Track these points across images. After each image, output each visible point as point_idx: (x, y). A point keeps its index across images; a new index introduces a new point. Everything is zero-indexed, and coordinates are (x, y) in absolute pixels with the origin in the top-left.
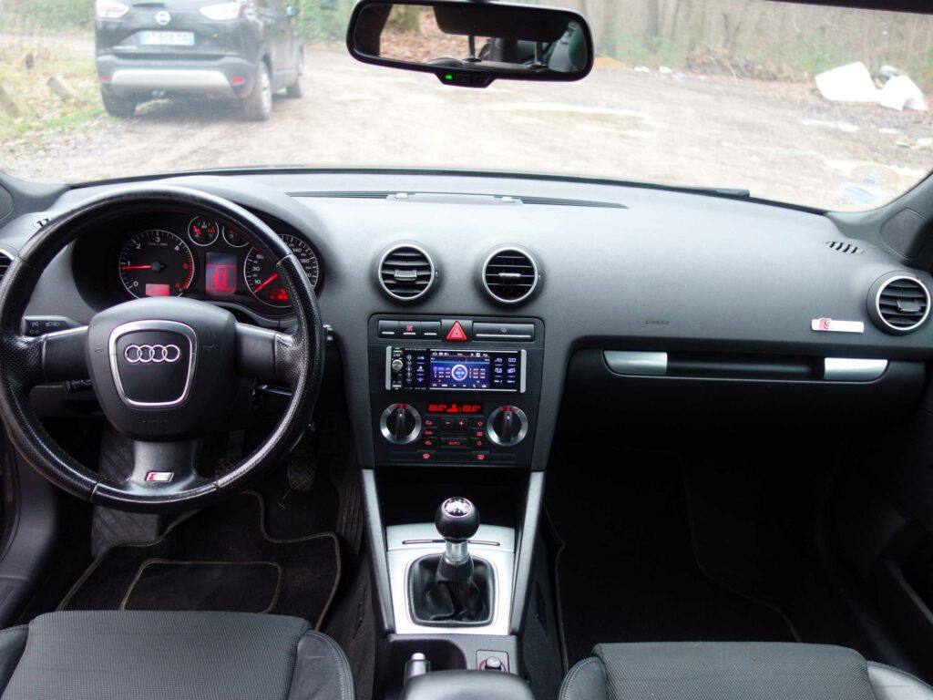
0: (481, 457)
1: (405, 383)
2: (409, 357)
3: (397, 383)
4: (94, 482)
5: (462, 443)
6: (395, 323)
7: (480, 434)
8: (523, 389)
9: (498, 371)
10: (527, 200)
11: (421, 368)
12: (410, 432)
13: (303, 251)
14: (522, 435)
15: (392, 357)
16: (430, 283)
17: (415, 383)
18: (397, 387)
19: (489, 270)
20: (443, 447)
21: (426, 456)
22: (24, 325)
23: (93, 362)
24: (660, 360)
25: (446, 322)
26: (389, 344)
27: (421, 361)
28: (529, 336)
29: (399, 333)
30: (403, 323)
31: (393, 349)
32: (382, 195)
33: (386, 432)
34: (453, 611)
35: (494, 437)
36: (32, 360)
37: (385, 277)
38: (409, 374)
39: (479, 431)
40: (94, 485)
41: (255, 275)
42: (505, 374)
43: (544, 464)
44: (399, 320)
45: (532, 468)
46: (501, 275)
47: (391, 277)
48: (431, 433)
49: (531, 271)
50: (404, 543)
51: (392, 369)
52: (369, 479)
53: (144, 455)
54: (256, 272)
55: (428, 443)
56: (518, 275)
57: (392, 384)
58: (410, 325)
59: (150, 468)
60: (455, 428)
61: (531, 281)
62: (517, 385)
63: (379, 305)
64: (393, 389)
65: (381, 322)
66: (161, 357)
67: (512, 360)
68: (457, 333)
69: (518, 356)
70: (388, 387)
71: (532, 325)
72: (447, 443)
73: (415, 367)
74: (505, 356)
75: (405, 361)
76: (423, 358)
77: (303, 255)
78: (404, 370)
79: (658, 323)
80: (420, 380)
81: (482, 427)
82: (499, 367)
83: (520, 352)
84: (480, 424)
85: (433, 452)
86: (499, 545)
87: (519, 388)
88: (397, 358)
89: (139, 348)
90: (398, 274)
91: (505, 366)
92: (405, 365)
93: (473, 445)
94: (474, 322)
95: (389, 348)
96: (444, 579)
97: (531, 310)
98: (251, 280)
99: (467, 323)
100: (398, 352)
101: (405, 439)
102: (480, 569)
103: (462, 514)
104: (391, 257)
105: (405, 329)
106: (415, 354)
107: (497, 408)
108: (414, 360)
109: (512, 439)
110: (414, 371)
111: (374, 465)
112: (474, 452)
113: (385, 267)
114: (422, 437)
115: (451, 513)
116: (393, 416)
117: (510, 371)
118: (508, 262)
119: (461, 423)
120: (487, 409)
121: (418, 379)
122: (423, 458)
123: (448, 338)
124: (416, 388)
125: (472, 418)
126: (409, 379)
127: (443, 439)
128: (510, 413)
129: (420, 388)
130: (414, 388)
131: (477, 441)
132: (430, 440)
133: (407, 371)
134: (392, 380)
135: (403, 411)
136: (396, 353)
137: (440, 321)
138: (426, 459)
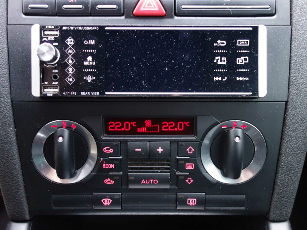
1: (63, 87)
2: (70, 41)
3: (50, 86)
5: (162, 181)
7: (190, 166)
8: (262, 92)
9: (221, 61)
11: (90, 58)
15: (42, 42)
18: (50, 92)
21: (107, 202)
27: (89, 47)
28: (267, 7)
29: (56, 6)
31: (43, 29)
38: (70, 70)
42: (231, 66)
48: (112, 166)
51: (42, 63)
55: (108, 181)
57: (42, 87)
64: (43, 96)
67: (243, 42)
68: (149, 4)
69: (253, 34)
70: (36, 92)
72: (137, 181)
73: (80, 57)
75: (62, 47)
76: (93, 42)
78: (62, 65)
80: (89, 79)
81: (194, 155)
82: (221, 55)
84: (190, 150)
85: (118, 195)
87: (255, 91)
91: (232, 52)
92: (64, 56)
95: (35, 31)
100: (51, 33)
106: (80, 35)
107: (218, 124)
108: (78, 45)
110: (79, 66)
111: (28, 217)
112: (181, 194)
114: (99, 172)
116: (51, 140)
117: (240, 61)
119: (160, 150)
120: (201, 126)
121: (85, 78)
122: (102, 204)
123: (134, 12)
124: (82, 93)
125: (177, 142)
126: (70, 77)
127: (132, 175)
128: (240, 132)
129: (89, 93)
130: (78, 93)
131: (186, 177)
132: (112, 177)
133: (67, 65)
134: (42, 80)
135: (66, 133)
136: (48, 35)
138: (107, 206)
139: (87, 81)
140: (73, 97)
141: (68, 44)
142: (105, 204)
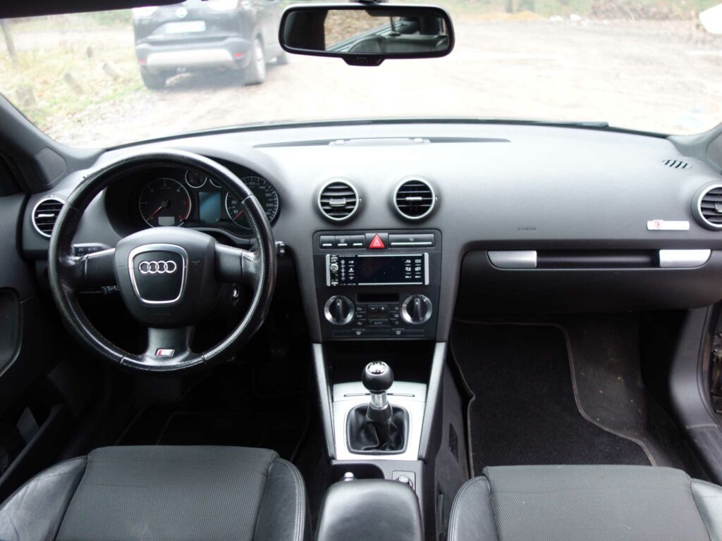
0: (398, 333)
1: (340, 281)
2: (343, 262)
3: (335, 281)
4: (121, 356)
5: (384, 323)
6: (332, 238)
7: (397, 316)
8: (427, 282)
9: (408, 269)
10: (433, 140)
11: (351, 269)
12: (346, 316)
13: (267, 188)
14: (428, 316)
15: (331, 262)
16: (356, 208)
17: (348, 280)
18: (335, 283)
19: (399, 195)
20: (370, 326)
21: (359, 333)
22: (73, 250)
23: (118, 274)
24: (531, 257)
25: (369, 235)
26: (328, 253)
27: (351, 264)
28: (430, 243)
29: (335, 245)
30: (337, 237)
31: (331, 257)
32: (326, 143)
33: (329, 316)
34: (379, 443)
35: (407, 317)
36: (78, 273)
37: (323, 204)
38: (343, 274)
39: (396, 313)
40: (121, 358)
41: (234, 207)
42: (413, 272)
43: (446, 336)
44: (335, 235)
45: (437, 339)
46: (408, 199)
47: (327, 204)
48: (361, 316)
49: (430, 195)
50: (345, 396)
51: (331, 271)
52: (318, 351)
53: (155, 337)
54: (234, 205)
55: (359, 323)
56: (420, 198)
57: (331, 281)
58: (343, 238)
59: (158, 347)
60: (379, 311)
61: (430, 202)
62: (422, 279)
63: (320, 225)
64: (332, 286)
65: (322, 237)
66: (163, 270)
67: (418, 261)
68: (377, 243)
69: (422, 258)
70: (328, 284)
71: (432, 235)
72: (373, 323)
73: (347, 268)
74: (413, 259)
75: (340, 264)
76: (352, 262)
77: (267, 190)
78: (339, 272)
79: (527, 229)
80: (351, 278)
81: (398, 311)
82: (409, 267)
83: (423, 255)
84: (397, 308)
85: (364, 330)
86: (414, 396)
87: (423, 281)
88: (334, 263)
89: (148, 263)
90: (332, 202)
91: (413, 265)
92: (340, 268)
93: (392, 324)
94: (389, 234)
95: (328, 256)
96: (370, 420)
97: (431, 224)
98: (231, 211)
99: (384, 235)
100: (335, 258)
101: (343, 321)
102: (399, 414)
103: (380, 373)
104: (326, 190)
105: (339, 242)
106: (347, 259)
107: (408, 296)
108: (347, 264)
109: (421, 319)
110: (347, 272)
111: (321, 340)
112: (393, 329)
113: (323, 197)
114: (355, 319)
115: (373, 373)
116: (334, 304)
117: (417, 269)
118: (413, 189)
119: (383, 308)
120: (401, 297)
122: (356, 334)
123: (370, 246)
124: (348, 284)
125: (391, 305)
126: (343, 277)
127: (370, 320)
128: (419, 300)
129: (351, 284)
131: (395, 321)
132: (361, 321)
133: (341, 272)
134: (331, 279)
135: (341, 301)
136: (333, 259)
137: (364, 234)
138: (359, 335)
140: (345, 287)
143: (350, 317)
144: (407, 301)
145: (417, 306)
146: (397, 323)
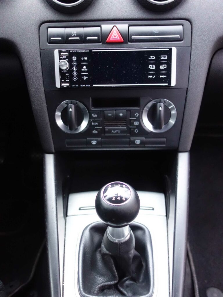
0: (138, 142)
1: (72, 82)
2: (74, 58)
3: (65, 82)
5: (123, 131)
6: (61, 31)
7: (136, 123)
8: (173, 83)
9: (152, 67)
11: (85, 67)
12: (79, 123)
14: (172, 122)
15: (60, 59)
17: (80, 81)
18: (65, 85)
20: (106, 135)
21: (94, 143)
25: (106, 27)
27: (84, 61)
28: (178, 36)
29: (65, 39)
30: (68, 30)
31: (60, 52)
33: (60, 123)
34: (118, 278)
35: (148, 126)
38: (75, 73)
39: (135, 120)
42: (158, 69)
43: (189, 146)
44: (65, 27)
45: (180, 149)
48: (97, 124)
50: (80, 209)
51: (61, 70)
52: (50, 161)
55: (95, 132)
57: (61, 82)
58: (74, 31)
60: (116, 119)
62: (168, 79)
63: (47, 14)
64: (62, 87)
65: (49, 29)
67: (163, 57)
68: (115, 36)
69: (169, 53)
70: (58, 85)
71: (180, 28)
72: (110, 131)
73: (79, 67)
74: (157, 54)
75: (70, 61)
76: (86, 58)
78: (70, 71)
80: (85, 78)
81: (138, 117)
82: (152, 64)
83: (170, 50)
84: (137, 115)
85: (99, 139)
86: (153, 209)
87: (170, 82)
88: (64, 59)
91: (158, 63)
92: (71, 66)
93: (131, 133)
94: (129, 26)
95: (56, 52)
97: (180, 12)
99: (123, 27)
100: (65, 54)
101: (77, 129)
102: (139, 233)
103: (121, 201)
105: (70, 35)
106: (79, 55)
107: (151, 101)
108: (79, 60)
109: (163, 126)
110: (79, 71)
111: (54, 151)
112: (132, 139)
114: (90, 127)
116: (66, 110)
117: (162, 67)
119: (121, 115)
120: (142, 102)
121: (83, 78)
122: (91, 144)
123: (107, 41)
124: (81, 86)
125: (130, 110)
126: (75, 77)
127: (107, 129)
128: (162, 105)
129: (85, 86)
130: (79, 86)
131: (135, 129)
132: (96, 130)
133: (73, 71)
134: (61, 79)
135: (73, 106)
136: (63, 55)
137: (100, 26)
138: (94, 145)
139: (83, 79)
141: (73, 59)
142: (93, 144)
143: (84, 125)
144: (150, 105)
145: (160, 111)
146: (136, 131)
